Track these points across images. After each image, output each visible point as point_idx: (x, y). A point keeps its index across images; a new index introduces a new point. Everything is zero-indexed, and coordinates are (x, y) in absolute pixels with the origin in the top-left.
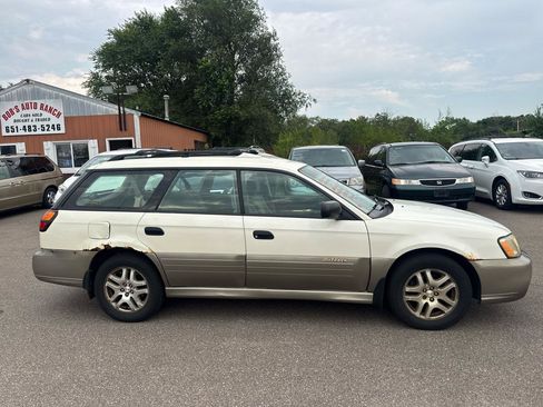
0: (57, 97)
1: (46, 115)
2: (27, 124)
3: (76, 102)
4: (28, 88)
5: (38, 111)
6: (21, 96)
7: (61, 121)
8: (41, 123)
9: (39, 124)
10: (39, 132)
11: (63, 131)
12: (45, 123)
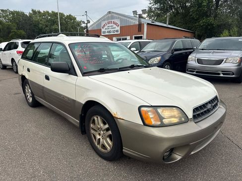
0: (118, 18)
1: (115, 26)
2: (108, 30)
3: (124, 19)
4: (110, 15)
5: (112, 25)
6: (108, 18)
7: (119, 28)
8: (113, 29)
9: (112, 30)
10: (112, 33)
11: (119, 33)
12: (114, 29)
